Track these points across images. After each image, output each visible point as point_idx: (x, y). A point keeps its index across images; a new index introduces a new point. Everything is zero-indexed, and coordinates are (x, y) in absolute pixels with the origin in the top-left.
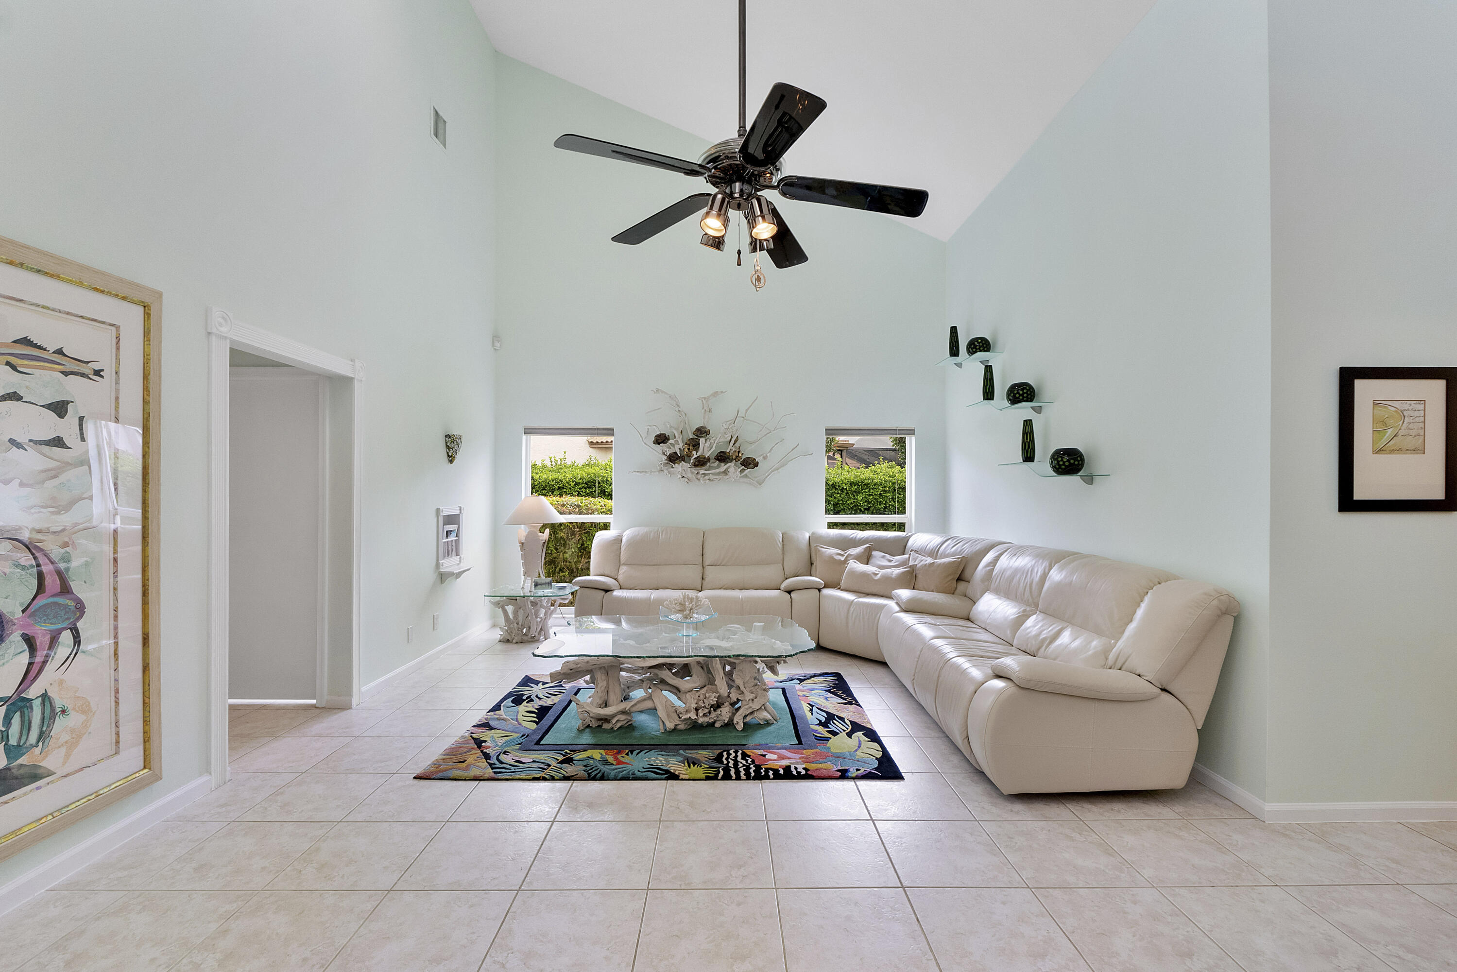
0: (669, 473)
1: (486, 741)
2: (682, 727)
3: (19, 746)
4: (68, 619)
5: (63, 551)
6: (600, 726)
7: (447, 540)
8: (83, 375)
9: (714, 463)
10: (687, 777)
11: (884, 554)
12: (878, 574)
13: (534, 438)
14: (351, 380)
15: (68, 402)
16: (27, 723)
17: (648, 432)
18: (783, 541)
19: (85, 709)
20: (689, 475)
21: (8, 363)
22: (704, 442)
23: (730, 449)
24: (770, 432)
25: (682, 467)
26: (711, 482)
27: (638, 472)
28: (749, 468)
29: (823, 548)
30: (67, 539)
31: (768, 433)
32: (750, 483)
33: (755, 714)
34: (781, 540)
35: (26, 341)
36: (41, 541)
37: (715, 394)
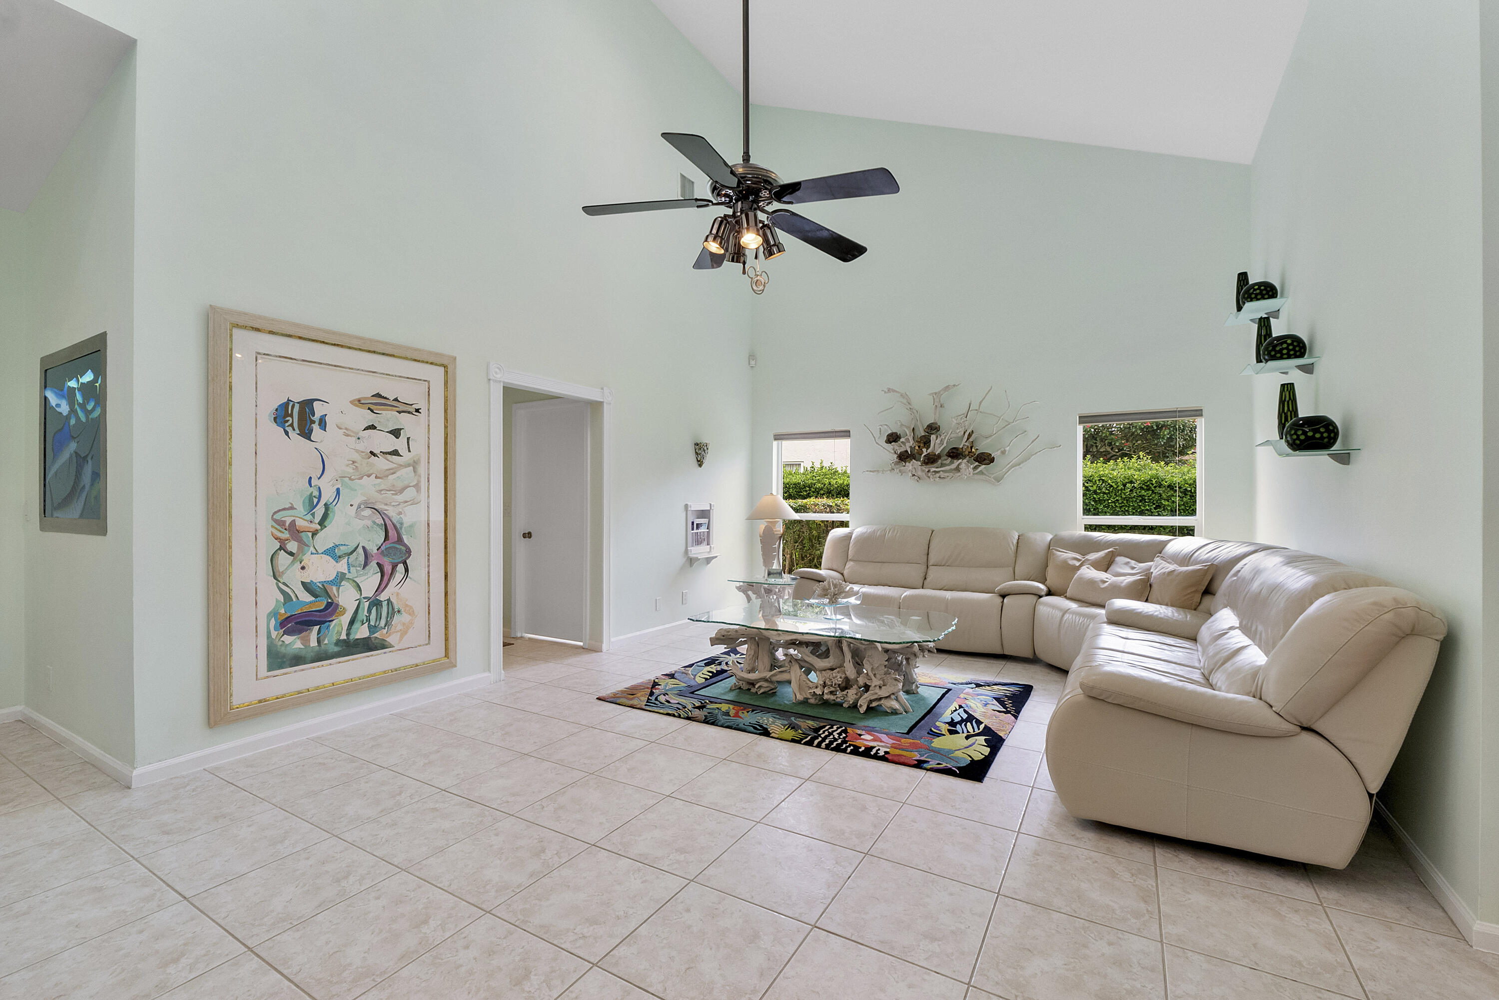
0: (900, 471)
1: (660, 685)
2: (812, 701)
3: (375, 626)
4: (402, 557)
5: (399, 517)
6: (749, 689)
7: (697, 531)
8: (409, 412)
9: (946, 460)
10: (776, 736)
11: (1129, 560)
12: (1107, 582)
13: (785, 443)
14: (602, 403)
15: (401, 429)
16: (379, 614)
17: (880, 432)
18: (1018, 543)
19: (412, 613)
20: (919, 473)
21: (369, 409)
22: (935, 439)
23: (962, 444)
24: (1009, 424)
25: (912, 465)
26: (941, 480)
27: (870, 471)
28: (985, 464)
29: (1060, 551)
30: (401, 510)
31: (1006, 426)
32: (986, 481)
33: (882, 702)
34: (1015, 542)
35: (378, 395)
36: (386, 510)
37: (947, 388)
